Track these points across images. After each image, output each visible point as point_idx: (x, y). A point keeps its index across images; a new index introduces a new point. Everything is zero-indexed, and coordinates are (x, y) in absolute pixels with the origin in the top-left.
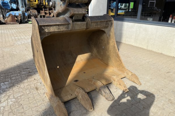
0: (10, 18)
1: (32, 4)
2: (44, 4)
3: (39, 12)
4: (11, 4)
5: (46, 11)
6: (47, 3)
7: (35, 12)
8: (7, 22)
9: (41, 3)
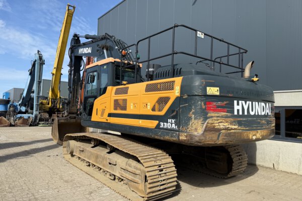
0: (21, 121)
1: (45, 107)
2: (58, 107)
3: (50, 116)
4: (21, 107)
5: (59, 115)
6: (61, 107)
7: (46, 115)
8: (16, 124)
9: (54, 106)
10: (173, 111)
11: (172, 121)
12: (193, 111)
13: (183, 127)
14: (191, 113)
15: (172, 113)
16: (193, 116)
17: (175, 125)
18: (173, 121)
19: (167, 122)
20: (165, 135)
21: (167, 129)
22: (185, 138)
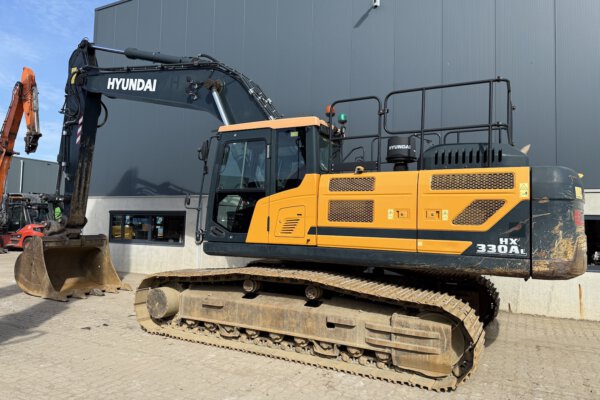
10: (512, 225)
11: (509, 241)
12: (560, 224)
13: (539, 251)
14: (557, 228)
15: (510, 227)
16: (561, 232)
17: (520, 248)
18: (513, 241)
19: (498, 244)
20: (493, 266)
21: (497, 255)
22: (547, 269)
